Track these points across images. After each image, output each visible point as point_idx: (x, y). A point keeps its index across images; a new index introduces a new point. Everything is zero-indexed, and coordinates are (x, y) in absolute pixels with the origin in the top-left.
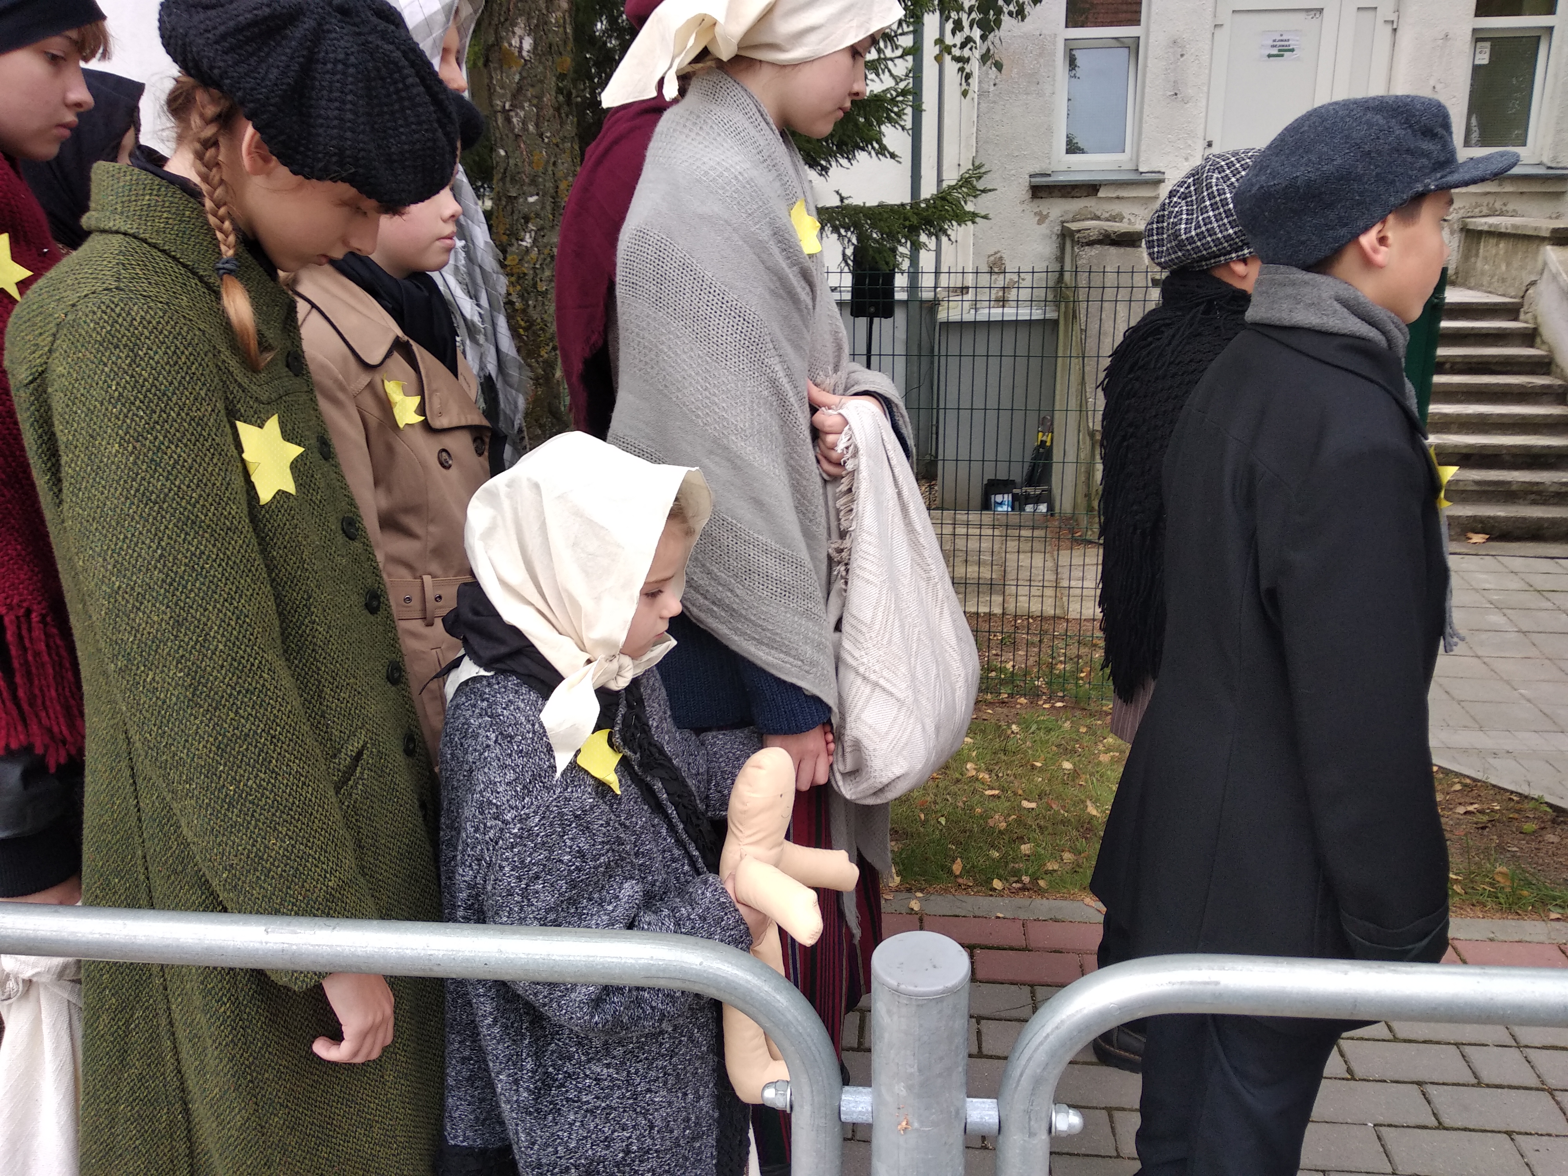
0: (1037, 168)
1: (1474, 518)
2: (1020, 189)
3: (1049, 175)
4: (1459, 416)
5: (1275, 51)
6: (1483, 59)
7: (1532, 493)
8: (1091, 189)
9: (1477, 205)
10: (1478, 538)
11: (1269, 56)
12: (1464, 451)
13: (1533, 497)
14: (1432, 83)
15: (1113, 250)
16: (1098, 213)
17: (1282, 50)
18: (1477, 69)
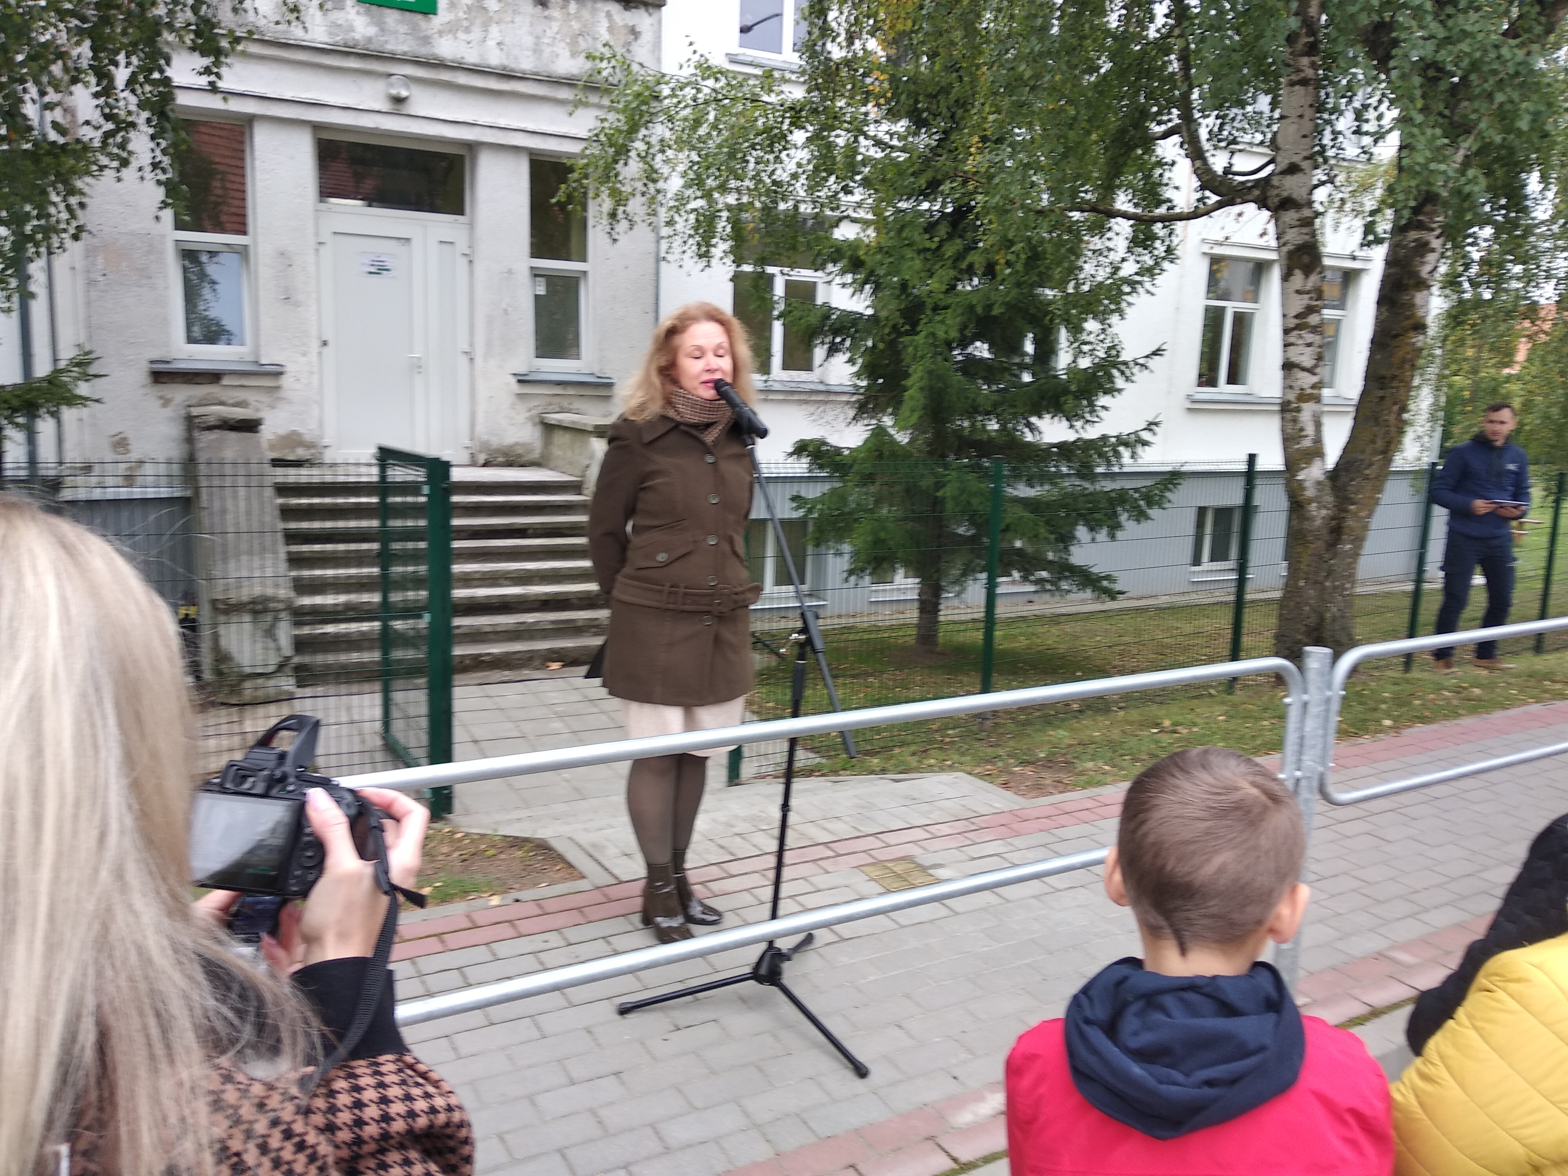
0: (156, 356)
1: (551, 651)
2: (139, 374)
3: (168, 362)
4: (538, 571)
5: (373, 270)
6: (541, 290)
7: (594, 627)
8: (214, 377)
9: (551, 404)
10: (555, 666)
11: (371, 273)
12: (543, 598)
13: (593, 630)
14: (504, 306)
15: (233, 435)
16: (224, 399)
17: (380, 269)
18: (537, 297)
